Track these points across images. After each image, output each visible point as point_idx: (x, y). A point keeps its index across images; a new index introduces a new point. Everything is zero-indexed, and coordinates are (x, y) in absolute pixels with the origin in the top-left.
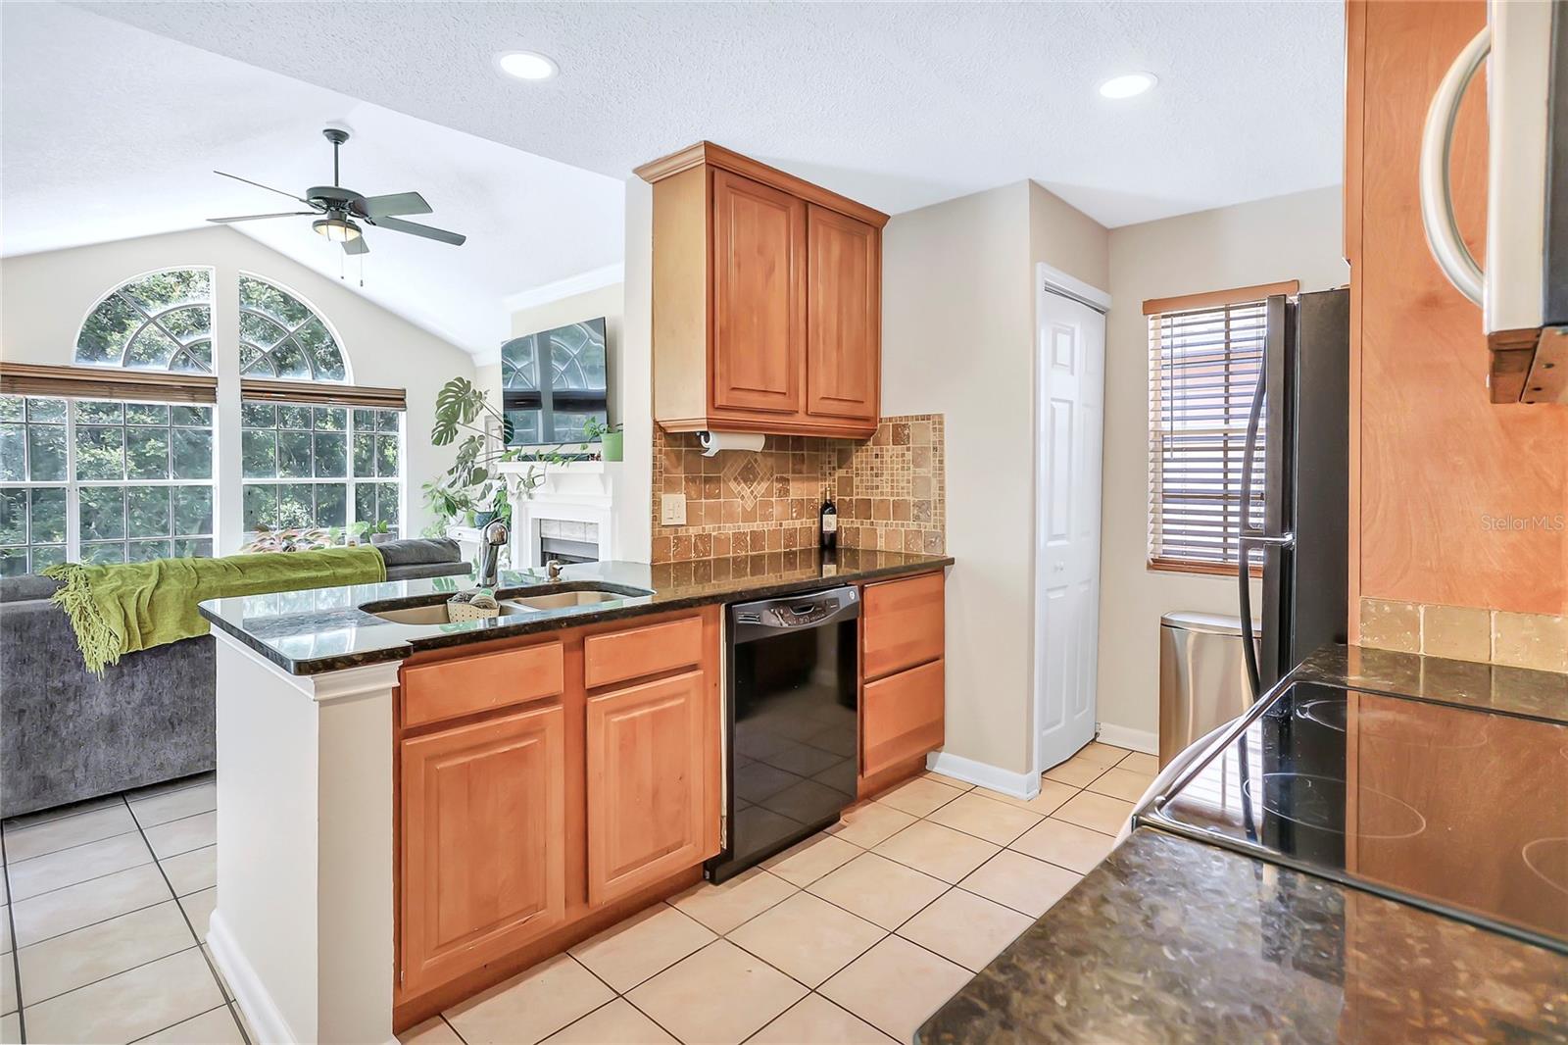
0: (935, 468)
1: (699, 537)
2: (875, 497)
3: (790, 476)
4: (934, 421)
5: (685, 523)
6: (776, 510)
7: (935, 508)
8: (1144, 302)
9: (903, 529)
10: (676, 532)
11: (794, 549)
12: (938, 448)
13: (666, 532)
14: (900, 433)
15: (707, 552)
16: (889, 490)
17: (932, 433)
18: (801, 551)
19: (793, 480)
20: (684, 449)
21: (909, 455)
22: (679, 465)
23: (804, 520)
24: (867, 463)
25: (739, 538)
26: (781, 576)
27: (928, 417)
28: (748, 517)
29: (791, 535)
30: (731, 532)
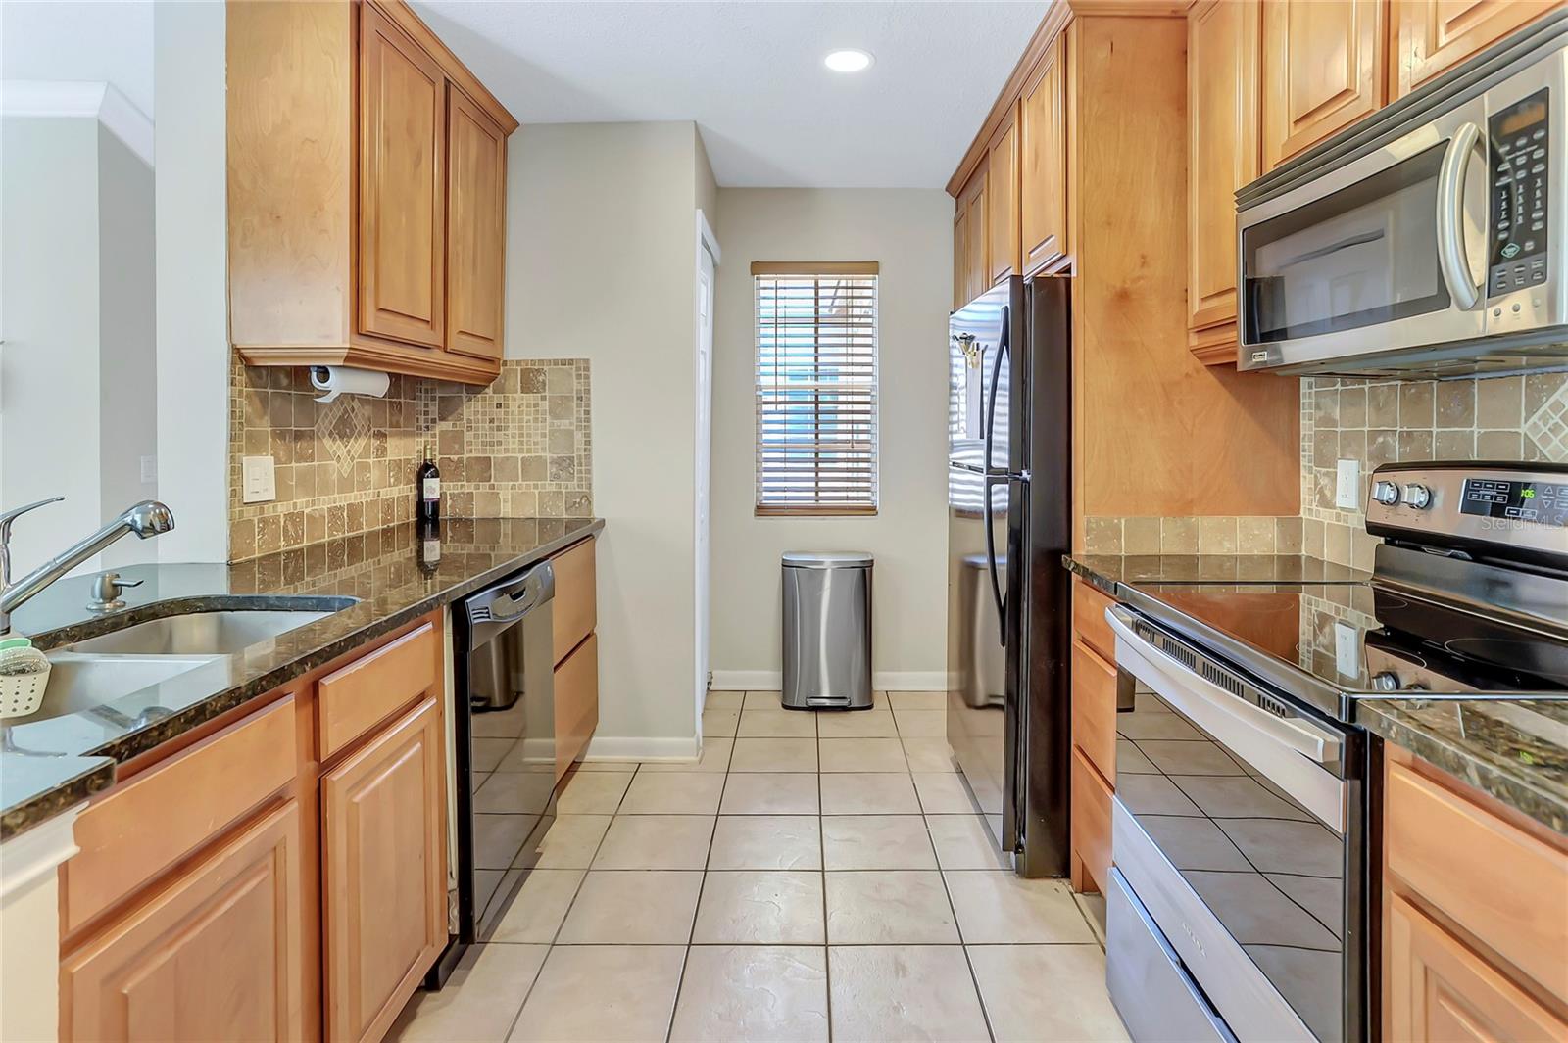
0: (579, 420)
1: (290, 516)
2: (497, 455)
3: (386, 430)
4: (581, 368)
5: (274, 498)
6: (374, 475)
7: (580, 465)
8: (752, 263)
9: (536, 491)
10: (262, 511)
11: (391, 525)
12: (584, 397)
13: (249, 513)
14: (531, 379)
15: (298, 538)
16: (516, 446)
17: (575, 381)
18: (398, 526)
19: (391, 436)
20: (270, 391)
21: (545, 405)
22: (265, 413)
23: (401, 486)
24: (484, 414)
25: (335, 513)
26: (379, 560)
27: (571, 362)
28: (345, 485)
29: (389, 506)
30: (326, 508)
